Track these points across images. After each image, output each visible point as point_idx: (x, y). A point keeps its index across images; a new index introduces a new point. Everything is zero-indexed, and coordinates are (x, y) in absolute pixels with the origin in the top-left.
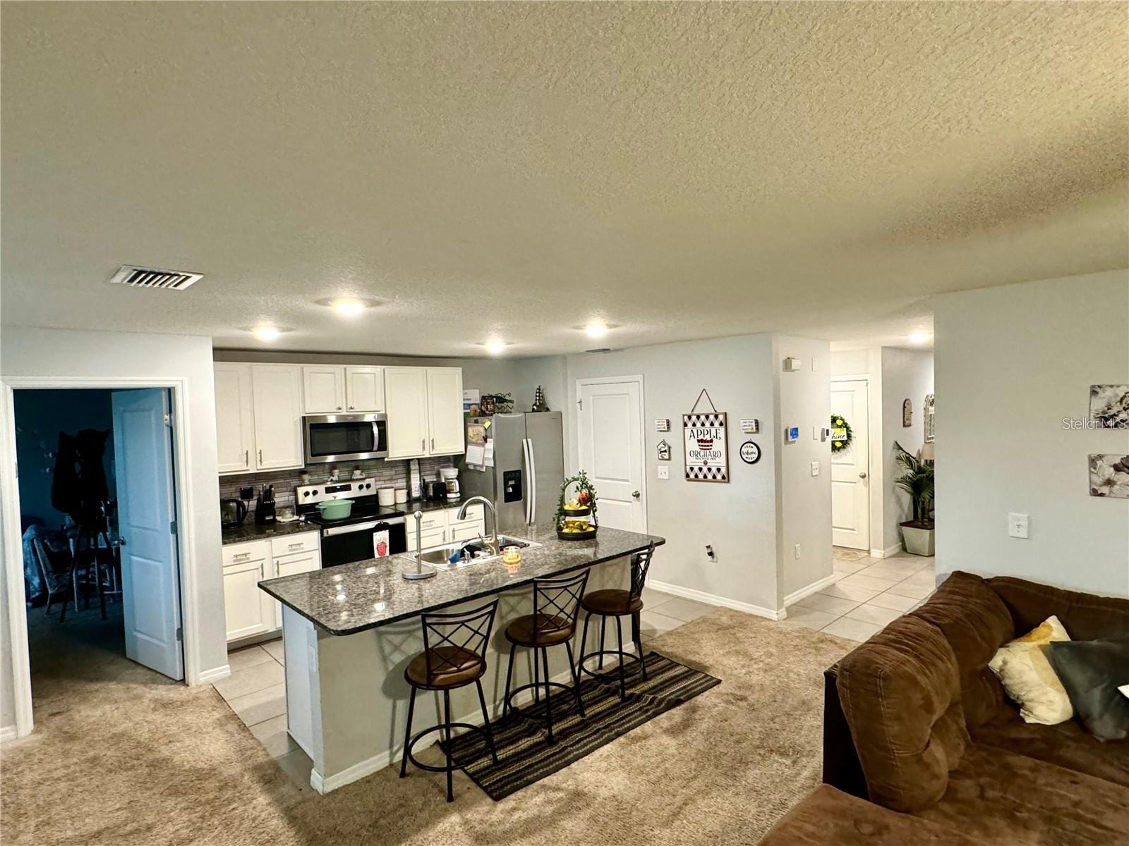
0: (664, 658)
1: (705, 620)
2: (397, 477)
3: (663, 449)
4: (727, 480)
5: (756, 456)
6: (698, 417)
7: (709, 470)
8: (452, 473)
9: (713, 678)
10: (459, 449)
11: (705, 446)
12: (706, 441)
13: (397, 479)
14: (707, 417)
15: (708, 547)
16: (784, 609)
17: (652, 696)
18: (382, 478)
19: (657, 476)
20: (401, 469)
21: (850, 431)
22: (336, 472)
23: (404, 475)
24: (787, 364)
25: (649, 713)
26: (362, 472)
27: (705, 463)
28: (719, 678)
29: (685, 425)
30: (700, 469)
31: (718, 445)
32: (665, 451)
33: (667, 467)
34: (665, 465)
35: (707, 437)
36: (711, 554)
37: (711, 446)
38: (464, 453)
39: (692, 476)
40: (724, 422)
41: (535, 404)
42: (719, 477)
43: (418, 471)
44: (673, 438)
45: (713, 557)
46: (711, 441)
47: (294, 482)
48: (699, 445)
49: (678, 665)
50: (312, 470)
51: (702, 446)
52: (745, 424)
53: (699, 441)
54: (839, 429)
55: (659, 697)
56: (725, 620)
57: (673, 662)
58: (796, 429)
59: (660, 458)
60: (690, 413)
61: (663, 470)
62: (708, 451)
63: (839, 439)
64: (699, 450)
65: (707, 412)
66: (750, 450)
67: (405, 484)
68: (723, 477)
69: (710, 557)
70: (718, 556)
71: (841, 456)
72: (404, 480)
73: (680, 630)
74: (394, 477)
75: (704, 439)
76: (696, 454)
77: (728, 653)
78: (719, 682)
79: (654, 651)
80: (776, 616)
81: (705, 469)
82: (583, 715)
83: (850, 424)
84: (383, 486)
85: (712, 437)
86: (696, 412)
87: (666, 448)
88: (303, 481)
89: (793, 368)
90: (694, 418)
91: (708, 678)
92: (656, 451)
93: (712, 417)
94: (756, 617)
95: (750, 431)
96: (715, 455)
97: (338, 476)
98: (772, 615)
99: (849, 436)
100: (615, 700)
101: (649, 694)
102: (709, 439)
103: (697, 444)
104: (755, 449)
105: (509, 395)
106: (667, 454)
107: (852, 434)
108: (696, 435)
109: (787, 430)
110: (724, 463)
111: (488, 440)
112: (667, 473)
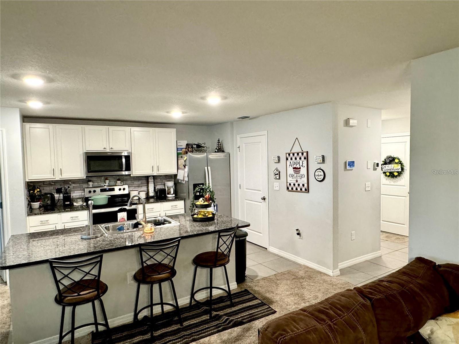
0: (251, 294)
1: (289, 272)
2: (142, 185)
3: (276, 173)
4: (307, 191)
5: (322, 177)
6: (293, 154)
7: (299, 185)
8: (170, 184)
9: (272, 309)
10: (174, 171)
11: (297, 171)
12: (297, 168)
13: (142, 186)
14: (298, 154)
15: (297, 230)
16: (338, 270)
17: (227, 317)
18: (133, 186)
19: (274, 189)
20: (144, 181)
21: (403, 166)
22: (107, 181)
23: (146, 184)
24: (347, 123)
25: (220, 329)
26: (121, 182)
27: (297, 181)
28: (276, 310)
29: (287, 159)
30: (294, 185)
31: (303, 171)
32: (277, 174)
33: (278, 183)
34: (277, 182)
35: (298, 166)
36: (298, 234)
37: (300, 171)
38: (177, 174)
39: (290, 189)
40: (306, 157)
41: (216, 149)
42: (303, 190)
43: (153, 183)
44: (281, 167)
45: (300, 236)
46: (300, 168)
47: (85, 186)
48: (294, 171)
49: (257, 299)
50: (95, 180)
51: (295, 171)
52: (317, 158)
53: (294, 168)
54: (396, 165)
55: (231, 318)
56: (301, 273)
57: (255, 297)
58: (353, 162)
59: (275, 178)
60: (289, 152)
61: (276, 184)
62: (298, 174)
63: (397, 171)
64: (294, 174)
65: (298, 151)
66: (320, 173)
67: (146, 189)
68: (306, 190)
69: (299, 236)
70: (303, 236)
71: (397, 181)
72: (146, 187)
73: (271, 277)
74: (140, 185)
75: (296, 167)
76: (292, 176)
77: (292, 294)
78: (275, 312)
79: (248, 289)
80: (332, 274)
81: (296, 185)
82: (182, 325)
83: (403, 162)
84: (134, 189)
85: (300, 166)
86: (293, 151)
87: (278, 172)
88: (89, 185)
89: (351, 125)
90: (291, 155)
91: (270, 309)
92: (273, 174)
93: (300, 154)
94: (321, 273)
95: (319, 162)
96: (302, 177)
97: (108, 184)
98: (329, 273)
99: (402, 169)
100: (206, 317)
101: (226, 316)
102: (299, 167)
103: (292, 170)
104: (322, 173)
105: (204, 144)
106: (278, 176)
107: (405, 168)
108: (292, 166)
109: (346, 162)
110: (306, 181)
111: (186, 166)
112: (278, 186)
